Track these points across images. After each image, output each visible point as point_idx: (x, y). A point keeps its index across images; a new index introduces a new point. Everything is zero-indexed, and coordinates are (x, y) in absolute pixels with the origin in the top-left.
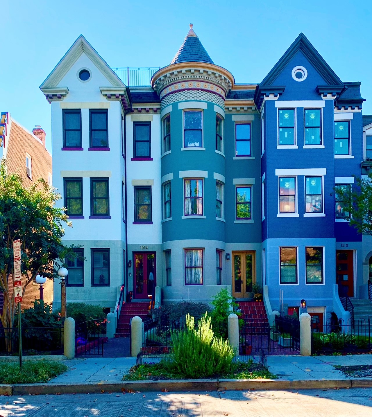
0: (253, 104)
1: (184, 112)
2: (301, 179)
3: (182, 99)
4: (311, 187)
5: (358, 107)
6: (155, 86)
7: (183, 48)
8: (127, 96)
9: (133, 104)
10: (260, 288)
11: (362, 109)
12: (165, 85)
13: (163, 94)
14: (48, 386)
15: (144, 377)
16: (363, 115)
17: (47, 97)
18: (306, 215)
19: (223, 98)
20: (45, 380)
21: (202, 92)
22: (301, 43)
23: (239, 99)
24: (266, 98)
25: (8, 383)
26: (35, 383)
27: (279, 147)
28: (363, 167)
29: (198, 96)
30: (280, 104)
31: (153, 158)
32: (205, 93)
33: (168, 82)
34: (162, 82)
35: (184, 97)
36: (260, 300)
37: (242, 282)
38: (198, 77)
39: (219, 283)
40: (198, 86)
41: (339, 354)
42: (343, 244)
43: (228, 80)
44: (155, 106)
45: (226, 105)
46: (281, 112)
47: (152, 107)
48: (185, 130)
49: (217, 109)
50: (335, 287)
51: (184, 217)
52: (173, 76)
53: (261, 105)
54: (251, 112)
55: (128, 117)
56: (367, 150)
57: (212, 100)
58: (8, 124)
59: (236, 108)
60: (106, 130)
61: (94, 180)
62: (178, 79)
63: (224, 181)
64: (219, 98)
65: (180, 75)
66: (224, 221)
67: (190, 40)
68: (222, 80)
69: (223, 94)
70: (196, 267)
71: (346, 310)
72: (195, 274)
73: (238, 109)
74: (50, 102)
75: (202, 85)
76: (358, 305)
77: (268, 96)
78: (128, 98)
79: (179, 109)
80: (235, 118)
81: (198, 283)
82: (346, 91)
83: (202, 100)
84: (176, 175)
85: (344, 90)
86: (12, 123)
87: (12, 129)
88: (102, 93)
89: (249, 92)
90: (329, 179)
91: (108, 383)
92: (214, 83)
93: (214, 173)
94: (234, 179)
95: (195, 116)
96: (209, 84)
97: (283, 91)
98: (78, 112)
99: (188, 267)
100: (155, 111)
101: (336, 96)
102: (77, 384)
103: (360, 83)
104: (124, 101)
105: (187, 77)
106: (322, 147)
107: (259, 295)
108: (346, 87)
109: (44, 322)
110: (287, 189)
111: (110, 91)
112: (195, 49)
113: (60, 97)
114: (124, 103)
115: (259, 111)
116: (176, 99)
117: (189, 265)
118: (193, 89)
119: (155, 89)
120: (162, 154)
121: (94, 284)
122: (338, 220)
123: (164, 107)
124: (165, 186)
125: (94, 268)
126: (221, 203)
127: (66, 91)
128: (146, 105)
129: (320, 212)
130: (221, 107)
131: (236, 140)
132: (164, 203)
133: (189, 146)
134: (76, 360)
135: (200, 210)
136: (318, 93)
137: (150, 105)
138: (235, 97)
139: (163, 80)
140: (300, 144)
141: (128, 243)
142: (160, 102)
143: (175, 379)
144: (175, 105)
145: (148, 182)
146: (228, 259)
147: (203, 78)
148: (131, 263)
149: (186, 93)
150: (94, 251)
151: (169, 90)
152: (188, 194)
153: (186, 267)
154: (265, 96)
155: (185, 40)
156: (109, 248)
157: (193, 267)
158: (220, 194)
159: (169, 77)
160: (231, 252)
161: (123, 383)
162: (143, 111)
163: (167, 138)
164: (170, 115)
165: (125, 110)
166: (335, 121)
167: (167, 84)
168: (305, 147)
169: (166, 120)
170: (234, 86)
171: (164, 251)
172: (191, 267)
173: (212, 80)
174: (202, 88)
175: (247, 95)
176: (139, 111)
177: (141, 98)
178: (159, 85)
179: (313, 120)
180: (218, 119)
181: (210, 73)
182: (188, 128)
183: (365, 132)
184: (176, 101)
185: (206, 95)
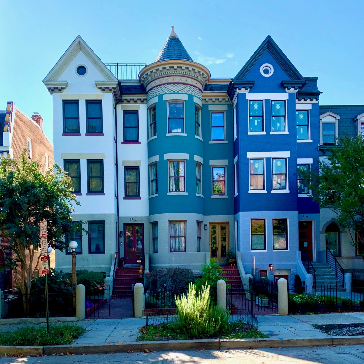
0: (226, 96)
1: (168, 102)
2: (269, 161)
3: (166, 91)
4: (277, 168)
5: (316, 98)
6: (142, 80)
7: (166, 47)
8: (119, 88)
9: (123, 95)
10: (234, 254)
11: (319, 101)
12: (151, 79)
13: (149, 87)
14: (75, 347)
15: (155, 338)
16: (320, 105)
17: (49, 89)
18: (273, 191)
19: (201, 90)
20: (70, 342)
21: (184, 85)
22: (268, 44)
23: (215, 92)
24: (238, 91)
25: (39, 345)
26: (62, 344)
27: (249, 133)
28: (320, 150)
29: (180, 89)
30: (250, 96)
31: (140, 142)
32: (186, 87)
33: (154, 77)
34: (148, 77)
35: (168, 90)
36: (234, 265)
37: (218, 249)
38: (180, 73)
39: (199, 250)
40: (180, 80)
41: (312, 314)
42: (303, 216)
43: (205, 75)
44: (142, 97)
45: (203, 96)
46: (251, 103)
47: (139, 98)
48: (169, 118)
49: (196, 100)
50: (298, 253)
51: (169, 194)
52: (158, 72)
53: (234, 97)
54: (225, 103)
55: (119, 107)
56: (323, 135)
57: (192, 93)
58: (13, 112)
59: (212, 99)
60: (101, 118)
61: (90, 162)
62: (163, 74)
63: (202, 163)
64: (198, 91)
65: (165, 71)
66: (203, 196)
67: (172, 40)
68: (200, 75)
69: (201, 88)
70: (179, 237)
71: (308, 272)
72: (179, 242)
73: (214, 100)
74: (51, 94)
75: (183, 80)
76: (318, 268)
77: (240, 89)
78: (119, 90)
79: (164, 100)
80: (211, 108)
81: (181, 250)
82: (306, 86)
83: (184, 92)
84: (162, 157)
85: (304, 84)
86: (16, 111)
87: (16, 117)
88: (97, 86)
89: (223, 86)
90: (292, 161)
91: (126, 344)
92: (194, 78)
93: (194, 155)
94: (210, 161)
95: (178, 106)
96: (189, 79)
97: (253, 85)
98: (76, 102)
99: (172, 237)
100: (142, 102)
101: (298, 90)
102: (99, 345)
103: (317, 78)
104: (116, 93)
105: (171, 73)
106: (287, 133)
107: (233, 260)
108: (307, 82)
109: (56, 288)
110: (257, 169)
111: (104, 84)
112: (177, 48)
113: (60, 90)
114: (115, 95)
115: (232, 102)
116: (161, 91)
117: (173, 235)
118: (176, 83)
119: (142, 82)
120: (148, 139)
121: (91, 252)
122: (300, 195)
123: (150, 98)
124: (151, 166)
125: (90, 238)
126: (200, 181)
127: (66, 84)
128: (134, 96)
129: (285, 188)
130: (199, 99)
131: (212, 127)
132: (151, 181)
133: (172, 132)
134: (87, 321)
135: (182, 188)
136: (282, 87)
137: (138, 96)
138: (211, 90)
139: (150, 75)
140: (268, 131)
141: (120, 216)
142: (147, 93)
143: (182, 339)
144: (161, 97)
145: (136, 163)
146: (206, 229)
147: (184, 73)
148: (122, 233)
149: (170, 86)
150: (91, 223)
151: (155, 84)
152: (172, 174)
153: (171, 237)
154: (237, 89)
155: (168, 40)
156: (104, 221)
157: (177, 237)
158: (199, 174)
159: (155, 73)
160: (209, 223)
161: (139, 343)
162: (131, 101)
163: (153, 125)
164: (156, 105)
165: (116, 100)
166: (297, 111)
167: (153, 78)
168: (272, 133)
169: (152, 109)
170: (210, 80)
171: (151, 223)
172: (175, 237)
173: (192, 75)
174: (183, 82)
175: (221, 88)
176: (129, 102)
177: (130, 90)
178: (145, 79)
179: (278, 110)
180: (197, 109)
181: (190, 69)
182: (172, 117)
183: (321, 119)
184: (161, 94)
185: (187, 88)
